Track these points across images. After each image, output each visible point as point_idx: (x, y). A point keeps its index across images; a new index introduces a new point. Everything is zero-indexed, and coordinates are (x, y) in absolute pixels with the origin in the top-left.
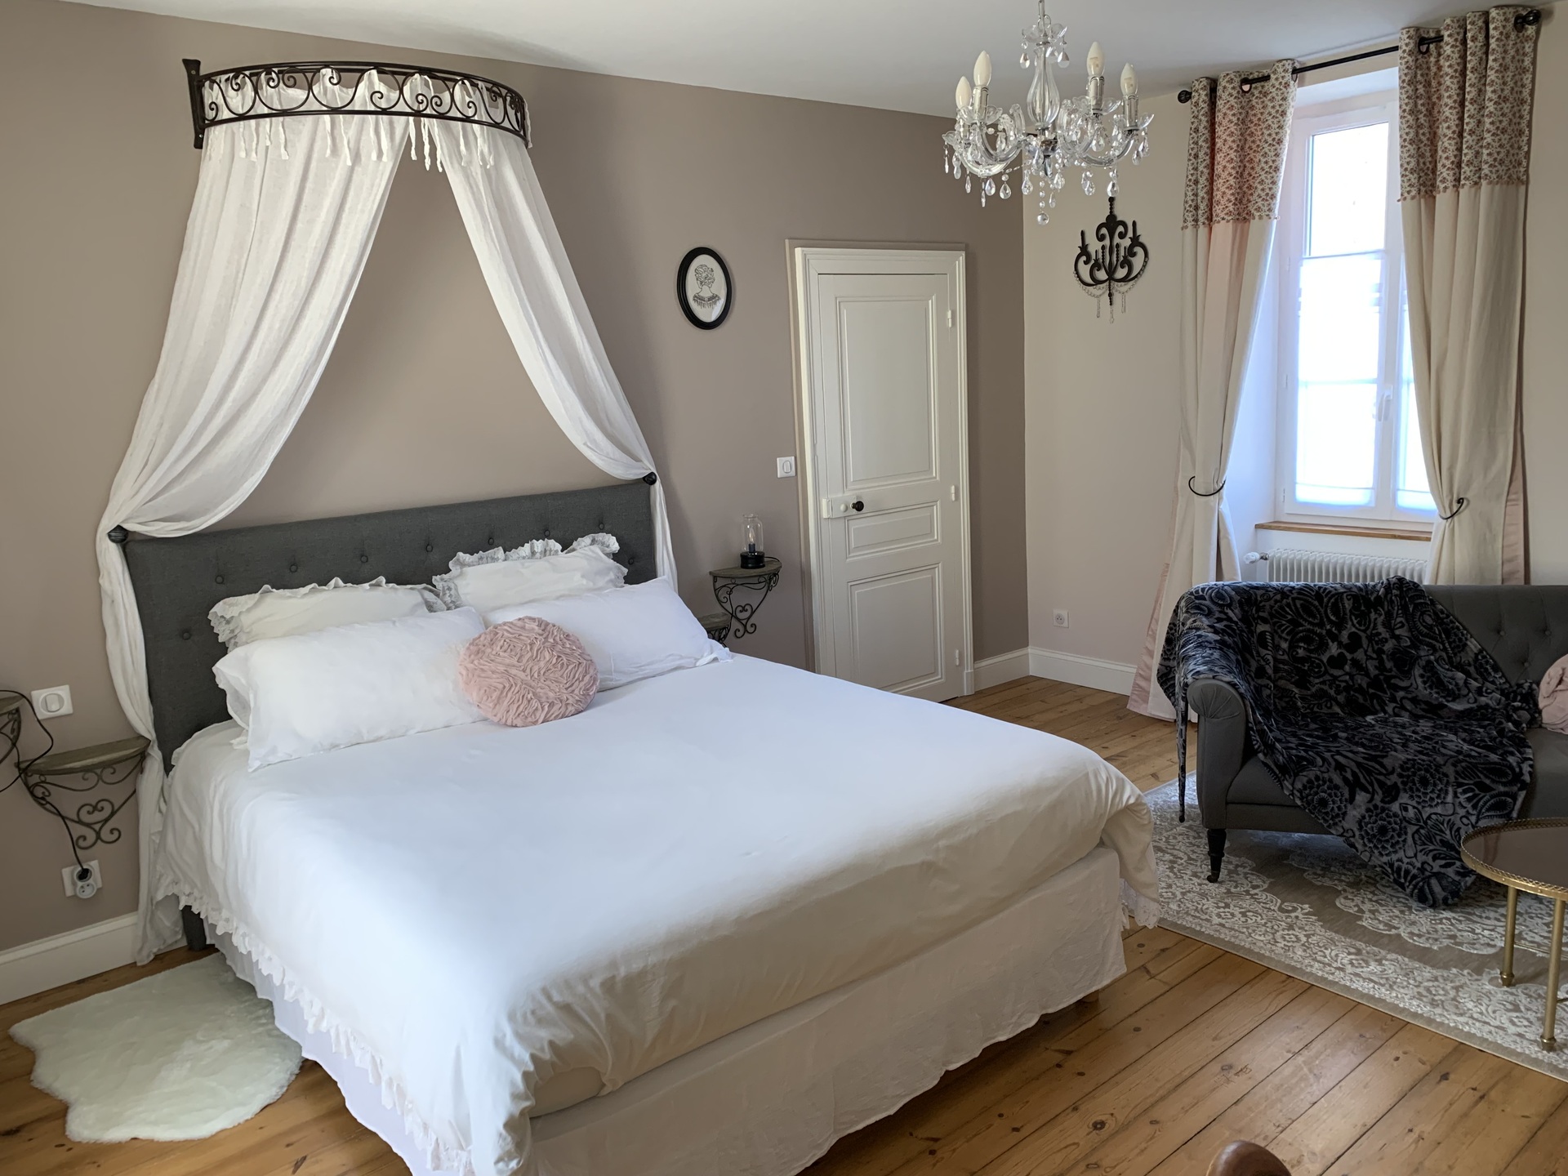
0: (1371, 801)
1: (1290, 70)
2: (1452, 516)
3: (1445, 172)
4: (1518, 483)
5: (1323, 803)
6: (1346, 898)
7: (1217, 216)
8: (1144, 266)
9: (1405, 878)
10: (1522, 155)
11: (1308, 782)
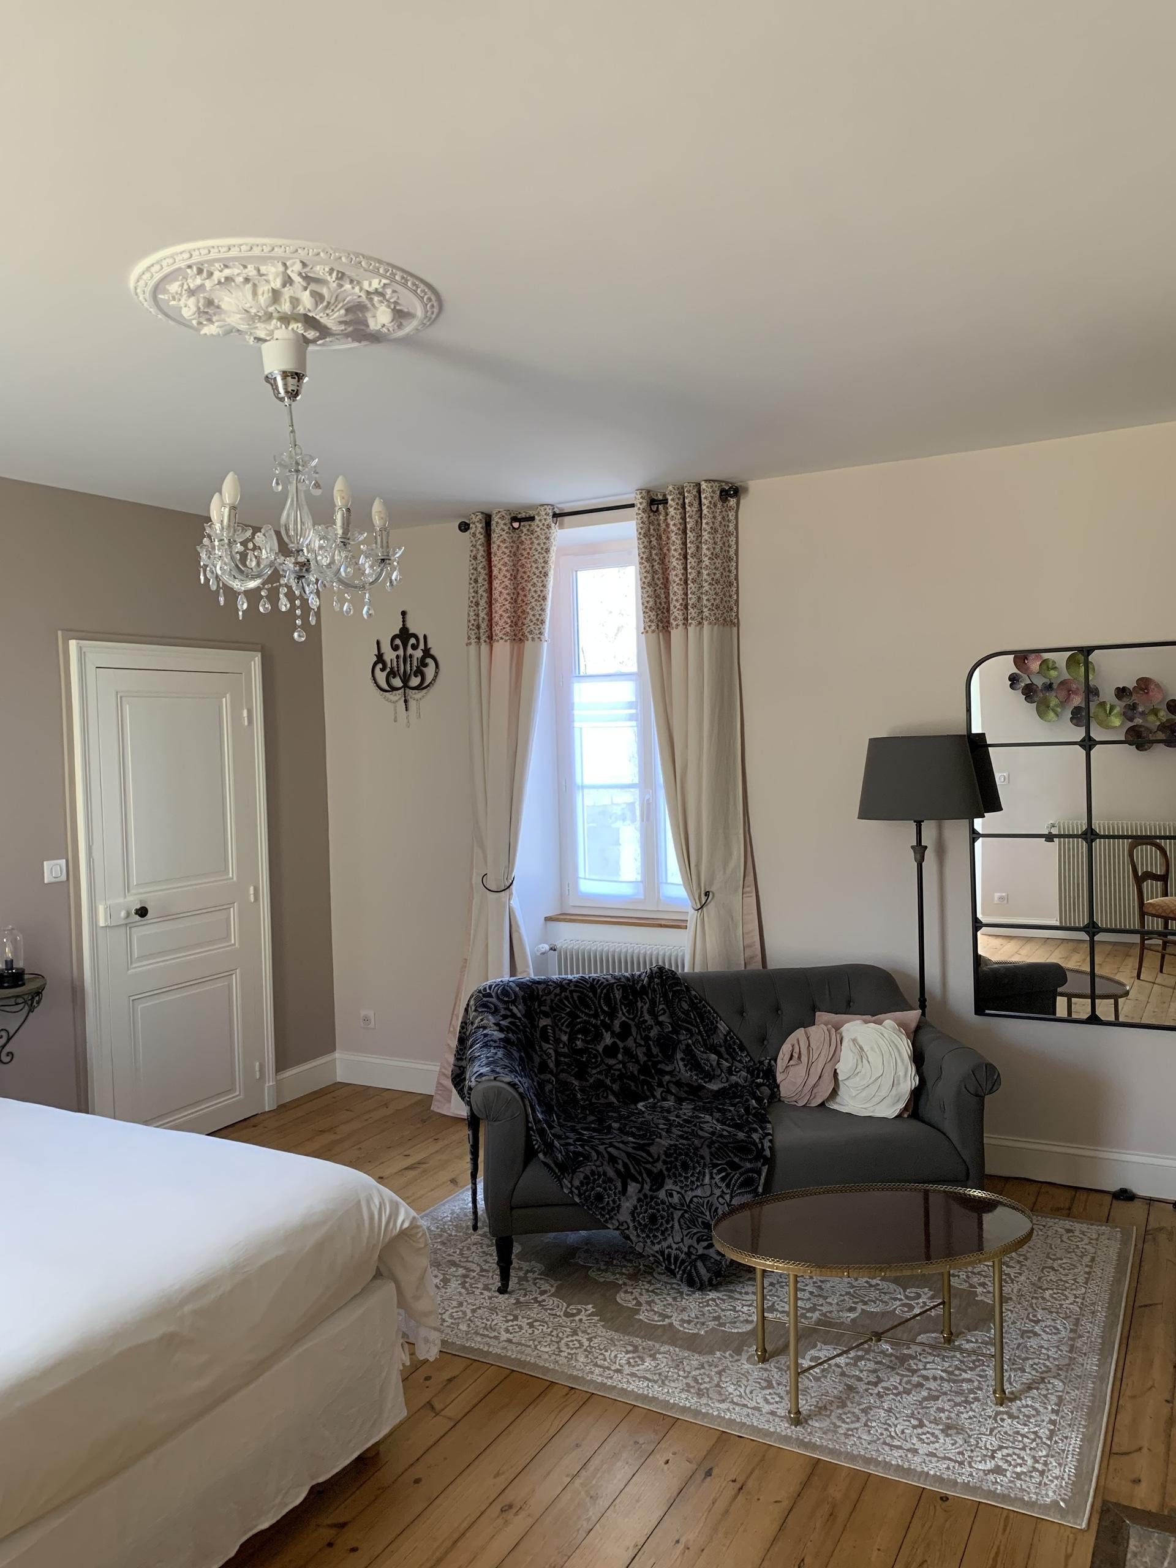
0: (640, 1191)
1: (551, 514)
2: (702, 907)
3: (676, 613)
4: (751, 877)
5: (599, 1197)
6: (626, 1292)
7: (496, 635)
8: (435, 676)
9: (675, 1264)
10: (732, 603)
11: (584, 1178)
